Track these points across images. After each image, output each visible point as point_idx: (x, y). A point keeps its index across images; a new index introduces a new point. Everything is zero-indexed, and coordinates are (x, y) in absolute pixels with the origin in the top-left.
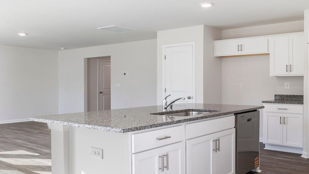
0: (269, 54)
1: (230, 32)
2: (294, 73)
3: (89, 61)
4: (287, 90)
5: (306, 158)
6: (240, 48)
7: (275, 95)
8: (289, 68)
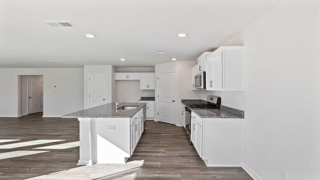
0: (140, 80)
1: (121, 69)
2: (150, 88)
3: (22, 78)
4: (146, 95)
5: (156, 121)
6: (127, 77)
7: (141, 97)
8: (148, 86)
